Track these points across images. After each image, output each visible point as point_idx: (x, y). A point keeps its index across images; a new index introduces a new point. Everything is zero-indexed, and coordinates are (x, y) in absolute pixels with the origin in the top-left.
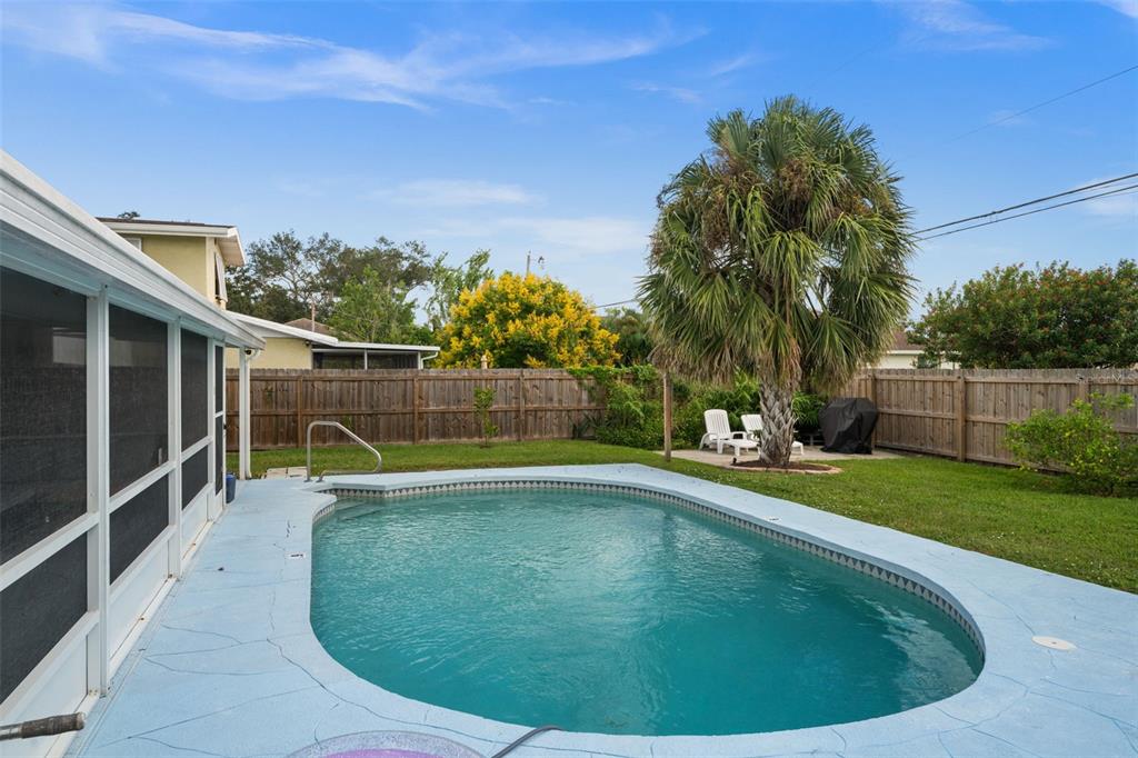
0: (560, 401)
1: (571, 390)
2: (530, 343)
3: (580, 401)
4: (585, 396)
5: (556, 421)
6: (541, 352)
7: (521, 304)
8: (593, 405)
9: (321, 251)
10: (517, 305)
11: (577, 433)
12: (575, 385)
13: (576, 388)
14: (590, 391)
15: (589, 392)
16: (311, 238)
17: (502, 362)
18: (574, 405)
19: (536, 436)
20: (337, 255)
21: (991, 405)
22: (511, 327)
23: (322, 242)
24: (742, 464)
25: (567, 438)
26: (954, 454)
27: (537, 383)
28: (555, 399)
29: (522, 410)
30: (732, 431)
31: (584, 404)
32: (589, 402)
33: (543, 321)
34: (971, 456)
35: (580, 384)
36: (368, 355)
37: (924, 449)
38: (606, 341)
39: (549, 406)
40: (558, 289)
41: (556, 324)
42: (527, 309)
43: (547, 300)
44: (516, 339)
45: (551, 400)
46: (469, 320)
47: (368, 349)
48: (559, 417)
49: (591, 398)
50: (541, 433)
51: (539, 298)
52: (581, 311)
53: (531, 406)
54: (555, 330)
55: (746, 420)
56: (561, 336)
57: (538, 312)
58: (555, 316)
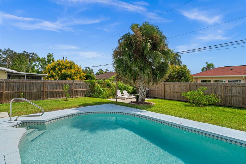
2: (67, 74)
3: (87, 88)
5: (82, 93)
6: (70, 76)
7: (65, 66)
9: (7, 52)
11: (86, 95)
13: (86, 85)
15: (89, 86)
16: (5, 49)
17: (60, 79)
20: (12, 54)
21: (170, 89)
23: (7, 50)
25: (84, 96)
26: (162, 98)
27: (77, 84)
28: (81, 87)
32: (89, 88)
33: (70, 70)
34: (165, 98)
36: (26, 76)
37: (156, 97)
38: (83, 75)
39: (80, 89)
40: (73, 64)
41: (73, 71)
42: (66, 67)
43: (71, 65)
44: (64, 74)
46: (51, 69)
47: (26, 74)
49: (89, 87)
50: (78, 96)
51: (69, 65)
52: (79, 69)
53: (75, 90)
54: (73, 72)
55: (124, 91)
56: (74, 73)
57: (69, 68)
58: (73, 69)
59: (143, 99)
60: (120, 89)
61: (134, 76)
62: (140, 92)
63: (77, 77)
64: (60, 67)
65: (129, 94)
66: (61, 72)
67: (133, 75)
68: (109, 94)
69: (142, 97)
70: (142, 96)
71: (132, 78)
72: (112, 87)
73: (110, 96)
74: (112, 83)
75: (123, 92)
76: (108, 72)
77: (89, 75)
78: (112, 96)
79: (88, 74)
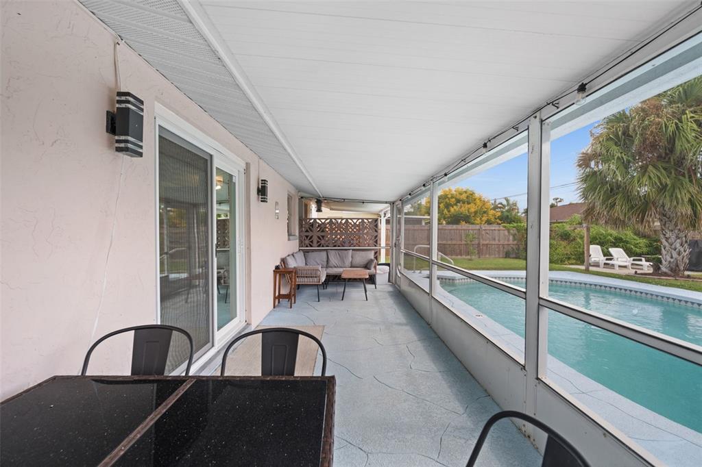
0: (499, 241)
1: (505, 235)
2: (462, 216)
3: (508, 240)
4: (511, 238)
5: (497, 250)
6: (467, 219)
7: (456, 199)
8: (515, 242)
10: (454, 200)
11: (507, 255)
12: (506, 233)
14: (514, 235)
18: (506, 243)
19: (488, 256)
22: (452, 210)
24: (638, 274)
25: (503, 257)
27: (488, 232)
28: (497, 239)
29: (481, 244)
30: (604, 256)
31: (511, 242)
32: (513, 241)
33: (467, 206)
35: (509, 232)
38: (494, 215)
39: (494, 243)
40: (472, 194)
41: (473, 208)
42: (458, 201)
43: (467, 197)
44: (455, 214)
45: (495, 239)
48: (499, 248)
49: (514, 239)
50: (490, 255)
51: (464, 197)
52: (484, 203)
53: (485, 242)
54: (473, 210)
55: (612, 250)
56: (476, 213)
57: (464, 203)
58: (472, 204)
59: (677, 266)
60: (601, 244)
61: (639, 208)
62: (667, 248)
63: (482, 221)
64: (446, 203)
65: (632, 259)
66: (449, 211)
67: (636, 205)
68: (567, 254)
69: (672, 260)
70: (672, 257)
71: (633, 213)
72: (574, 239)
73: (569, 258)
74: (575, 229)
75: (609, 252)
76: (559, 204)
77: (508, 216)
78: (574, 259)
79: (506, 214)
